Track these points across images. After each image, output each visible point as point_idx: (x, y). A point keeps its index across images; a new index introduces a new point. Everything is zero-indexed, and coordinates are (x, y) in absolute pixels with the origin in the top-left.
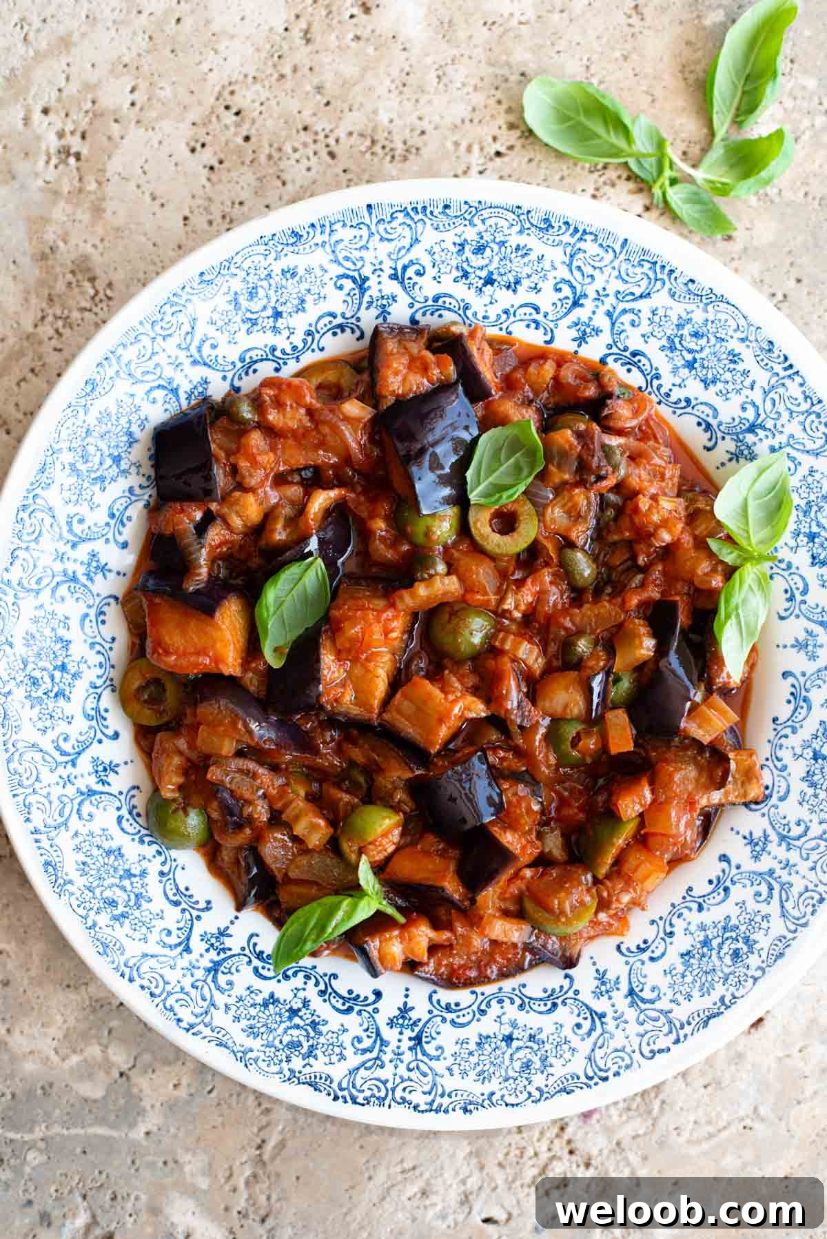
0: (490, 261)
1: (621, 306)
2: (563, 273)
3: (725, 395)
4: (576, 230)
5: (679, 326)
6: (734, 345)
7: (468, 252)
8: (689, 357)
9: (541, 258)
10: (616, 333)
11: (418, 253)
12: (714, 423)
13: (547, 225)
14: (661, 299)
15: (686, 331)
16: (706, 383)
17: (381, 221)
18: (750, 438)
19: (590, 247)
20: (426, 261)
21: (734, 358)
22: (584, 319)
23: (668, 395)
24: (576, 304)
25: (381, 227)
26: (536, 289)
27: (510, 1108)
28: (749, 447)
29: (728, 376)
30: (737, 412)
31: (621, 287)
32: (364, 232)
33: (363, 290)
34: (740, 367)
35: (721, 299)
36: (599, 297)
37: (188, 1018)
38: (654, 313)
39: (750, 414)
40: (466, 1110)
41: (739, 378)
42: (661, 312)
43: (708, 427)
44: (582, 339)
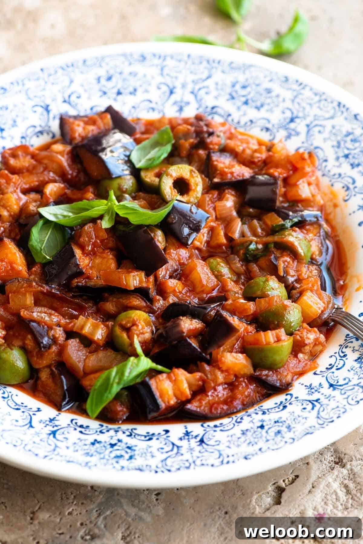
0: (117, 83)
1: (197, 87)
2: (159, 79)
3: (271, 111)
4: (160, 57)
5: (233, 86)
6: (266, 85)
7: (103, 81)
8: (244, 99)
9: (145, 76)
10: (199, 101)
11: (75, 87)
12: (269, 126)
13: (143, 58)
14: (218, 76)
15: (238, 87)
16: (258, 108)
17: (50, 75)
18: (292, 125)
19: (170, 62)
20: (81, 91)
21: (269, 91)
22: (179, 99)
23: (239, 123)
24: (171, 92)
25: (51, 78)
26: (147, 91)
27: (275, 451)
28: (293, 130)
29: (268, 101)
30: (281, 116)
31: (195, 77)
32: (41, 82)
33: (48, 111)
34: (274, 94)
35: (251, 66)
36: (184, 86)
37: (42, 453)
38: (217, 84)
39: (288, 115)
40: (246, 458)
41: (275, 99)
42: (220, 83)
43: (267, 129)
44: (181, 109)
